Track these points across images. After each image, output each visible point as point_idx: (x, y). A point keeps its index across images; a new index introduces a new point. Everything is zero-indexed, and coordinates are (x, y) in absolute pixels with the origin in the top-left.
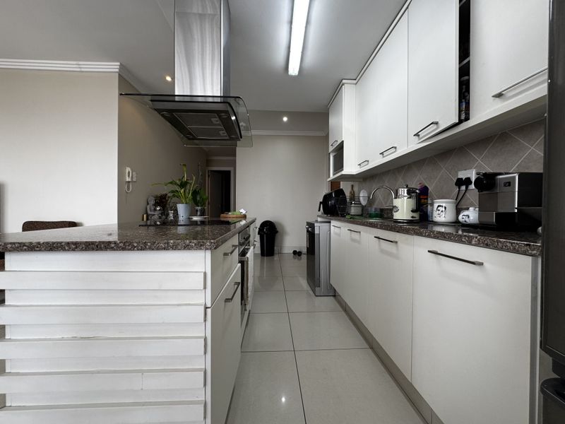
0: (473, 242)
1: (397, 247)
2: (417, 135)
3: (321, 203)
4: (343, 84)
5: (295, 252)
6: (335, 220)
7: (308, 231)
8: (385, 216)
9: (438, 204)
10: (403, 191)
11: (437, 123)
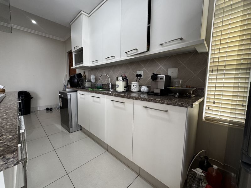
0: (165, 103)
1: (124, 105)
2: (126, 53)
3: (68, 81)
4: (82, 14)
5: (47, 109)
6: (80, 90)
7: (60, 97)
8: (104, 88)
9: (133, 84)
10: (120, 78)
11: (137, 49)
